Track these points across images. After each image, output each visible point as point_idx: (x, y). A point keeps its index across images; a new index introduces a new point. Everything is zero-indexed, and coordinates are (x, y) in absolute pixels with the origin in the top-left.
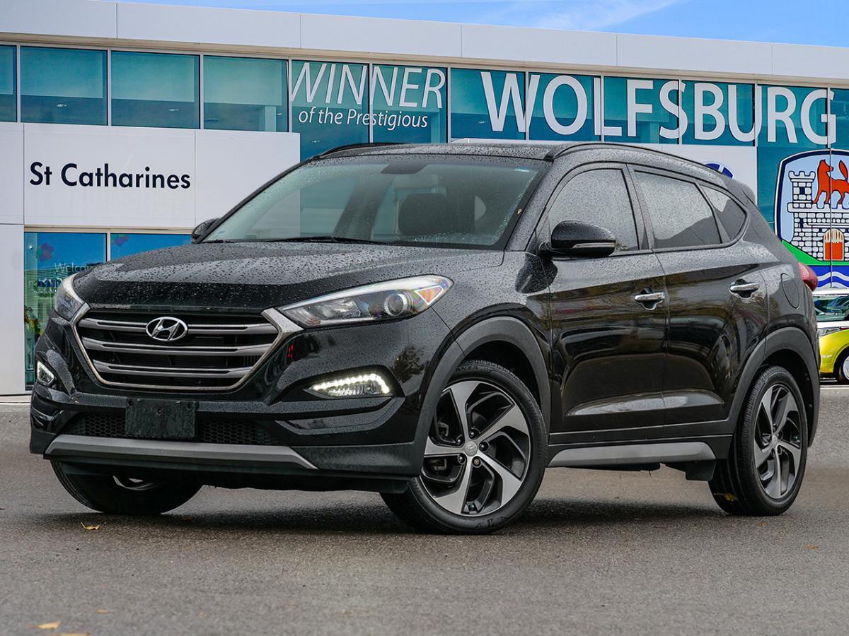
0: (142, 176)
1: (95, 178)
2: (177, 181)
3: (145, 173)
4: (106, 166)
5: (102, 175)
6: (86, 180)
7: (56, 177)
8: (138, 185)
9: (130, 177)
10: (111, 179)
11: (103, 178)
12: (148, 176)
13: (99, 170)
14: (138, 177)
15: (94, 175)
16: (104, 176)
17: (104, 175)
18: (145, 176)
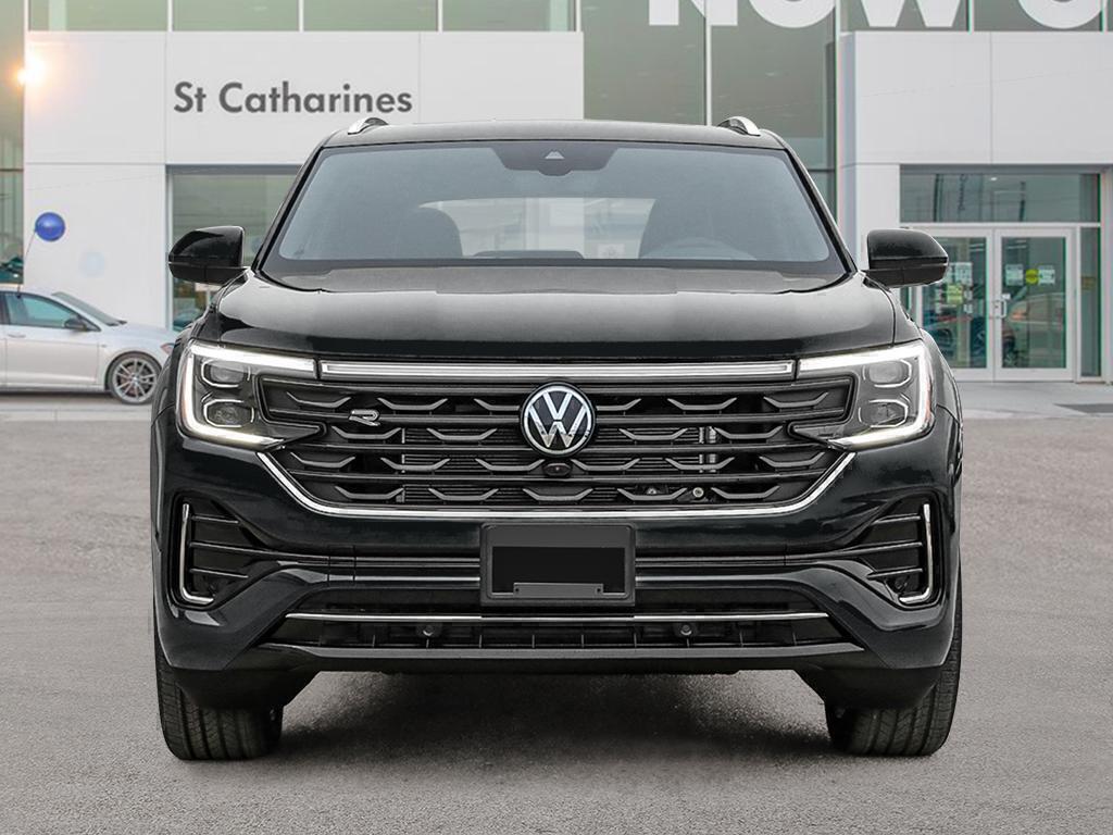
0: (339, 96)
1: (269, 102)
2: (392, 101)
3: (344, 92)
4: (285, 84)
5: (279, 96)
6: (256, 103)
7: (212, 101)
8: (332, 109)
9: (321, 98)
10: (292, 102)
11: (280, 101)
12: (347, 97)
13: (274, 90)
14: (333, 98)
15: (267, 96)
16: (282, 98)
17: (282, 96)
18: (342, 97)
